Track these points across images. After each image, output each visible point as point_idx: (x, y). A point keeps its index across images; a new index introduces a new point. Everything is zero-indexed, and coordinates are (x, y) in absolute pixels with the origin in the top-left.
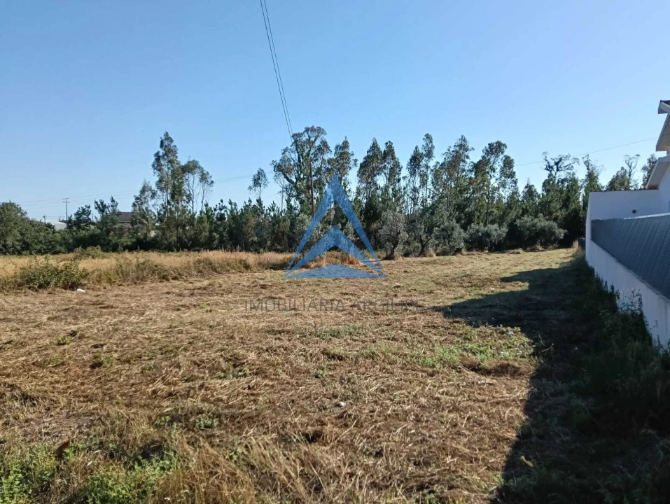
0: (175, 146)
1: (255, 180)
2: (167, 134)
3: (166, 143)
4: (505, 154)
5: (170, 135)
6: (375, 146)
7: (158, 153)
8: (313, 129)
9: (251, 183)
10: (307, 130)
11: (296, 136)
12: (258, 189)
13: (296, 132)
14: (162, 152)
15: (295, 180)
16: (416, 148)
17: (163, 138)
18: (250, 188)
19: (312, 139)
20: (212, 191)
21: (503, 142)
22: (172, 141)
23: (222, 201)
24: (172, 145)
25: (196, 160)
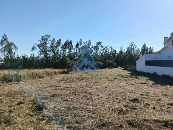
0: (7, 38)
1: (32, 48)
2: (5, 34)
3: (4, 37)
4: (101, 45)
5: (6, 35)
6: (67, 41)
7: (2, 40)
8: (47, 35)
9: (31, 49)
10: (46, 35)
11: (43, 37)
12: (33, 51)
13: (42, 36)
14: (3, 39)
15: (42, 49)
16: (78, 42)
17: (4, 35)
18: (31, 51)
19: (47, 38)
20: (18, 51)
21: (101, 42)
22: (6, 36)
23: (23, 54)
24: (6, 37)
25: (13, 42)
